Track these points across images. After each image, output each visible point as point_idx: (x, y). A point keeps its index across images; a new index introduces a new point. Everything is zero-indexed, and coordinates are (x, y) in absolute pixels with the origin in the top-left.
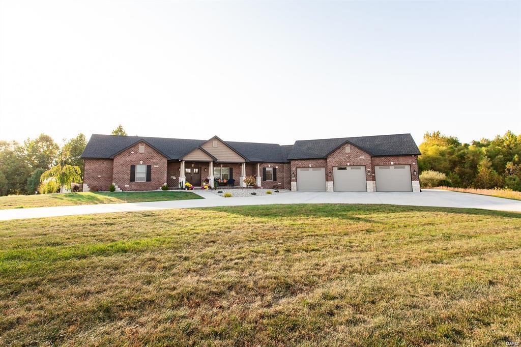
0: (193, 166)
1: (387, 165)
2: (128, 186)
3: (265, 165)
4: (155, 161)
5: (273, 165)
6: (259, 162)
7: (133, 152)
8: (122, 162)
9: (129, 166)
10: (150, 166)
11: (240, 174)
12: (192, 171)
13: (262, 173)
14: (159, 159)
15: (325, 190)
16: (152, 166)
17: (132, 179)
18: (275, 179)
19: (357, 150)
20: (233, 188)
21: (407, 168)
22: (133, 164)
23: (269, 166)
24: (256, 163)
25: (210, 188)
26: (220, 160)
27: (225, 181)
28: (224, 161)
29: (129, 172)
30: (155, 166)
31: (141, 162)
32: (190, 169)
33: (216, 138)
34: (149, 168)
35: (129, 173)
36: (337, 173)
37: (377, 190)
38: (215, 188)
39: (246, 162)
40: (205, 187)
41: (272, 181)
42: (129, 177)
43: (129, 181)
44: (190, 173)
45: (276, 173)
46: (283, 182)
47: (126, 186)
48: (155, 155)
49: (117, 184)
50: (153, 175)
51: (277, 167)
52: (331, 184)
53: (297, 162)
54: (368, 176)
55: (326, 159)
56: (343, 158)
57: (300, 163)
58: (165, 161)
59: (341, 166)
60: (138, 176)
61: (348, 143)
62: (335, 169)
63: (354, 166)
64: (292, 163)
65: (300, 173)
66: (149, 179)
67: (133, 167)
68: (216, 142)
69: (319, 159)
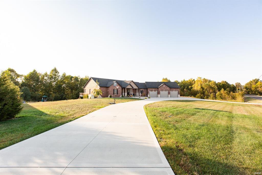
1: (173, 91)
8: (111, 88)
15: (157, 97)
19: (167, 86)
21: (177, 91)
28: (134, 88)
30: (119, 90)
31: (116, 88)
36: (161, 92)
37: (170, 97)
42: (113, 93)
51: (143, 90)
52: (159, 95)
53: (149, 89)
54: (169, 93)
55: (158, 88)
56: (163, 88)
57: (150, 89)
58: (121, 88)
59: (162, 90)
60: (115, 92)
61: (164, 84)
62: (161, 91)
63: (166, 90)
64: (148, 89)
65: (150, 92)
66: (117, 94)
67: (114, 90)
68: (132, 82)
69: (156, 88)
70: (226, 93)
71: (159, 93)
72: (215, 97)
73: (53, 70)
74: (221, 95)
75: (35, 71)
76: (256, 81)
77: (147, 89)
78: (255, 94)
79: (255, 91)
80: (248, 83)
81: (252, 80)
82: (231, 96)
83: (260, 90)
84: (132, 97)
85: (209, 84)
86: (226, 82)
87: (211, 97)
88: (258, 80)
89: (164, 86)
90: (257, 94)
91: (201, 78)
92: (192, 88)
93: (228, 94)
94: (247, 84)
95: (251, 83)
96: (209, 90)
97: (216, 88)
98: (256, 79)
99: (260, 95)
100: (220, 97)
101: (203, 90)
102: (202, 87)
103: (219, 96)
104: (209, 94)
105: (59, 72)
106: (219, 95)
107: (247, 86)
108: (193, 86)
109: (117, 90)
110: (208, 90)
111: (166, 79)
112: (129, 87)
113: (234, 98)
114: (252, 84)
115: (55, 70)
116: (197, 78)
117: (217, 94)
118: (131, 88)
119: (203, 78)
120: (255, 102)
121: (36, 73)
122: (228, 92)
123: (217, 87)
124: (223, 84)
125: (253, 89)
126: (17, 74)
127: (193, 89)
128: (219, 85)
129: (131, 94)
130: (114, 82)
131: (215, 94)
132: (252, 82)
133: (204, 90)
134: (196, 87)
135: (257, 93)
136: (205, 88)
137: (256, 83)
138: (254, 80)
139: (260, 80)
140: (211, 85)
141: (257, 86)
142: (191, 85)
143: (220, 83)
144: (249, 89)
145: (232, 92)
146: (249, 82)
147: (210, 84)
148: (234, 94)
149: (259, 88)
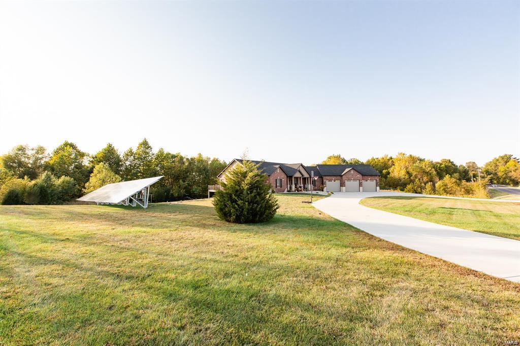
1: (367, 180)
4: (283, 177)
15: (340, 191)
19: (356, 172)
21: (375, 181)
33: (302, 165)
36: (347, 183)
37: (363, 191)
42: (275, 185)
52: (344, 188)
53: (326, 177)
54: (360, 185)
55: (342, 176)
56: (350, 176)
57: (328, 178)
58: (286, 176)
59: (349, 180)
60: (278, 185)
61: (353, 169)
62: (346, 181)
63: (354, 180)
64: (324, 178)
65: (328, 183)
66: (281, 187)
67: (276, 180)
68: (301, 167)
69: (337, 176)
70: (454, 182)
71: (342, 184)
72: (434, 190)
73: (141, 145)
74: (445, 186)
75: (110, 146)
76: (507, 159)
77: (322, 178)
78: (504, 183)
79: (505, 178)
80: (490, 162)
81: (497, 158)
82: (464, 188)
83: (515, 176)
84: (303, 192)
85: (421, 166)
86: (450, 160)
87: (427, 190)
88: (511, 156)
89: (352, 172)
90: (508, 184)
91: (404, 154)
92: (389, 173)
93: (459, 185)
94: (487, 165)
95: (496, 163)
96: (422, 177)
97: (435, 172)
98: (506, 155)
99: (514, 186)
100: (444, 189)
101: (410, 178)
102: (408, 172)
103: (442, 188)
104: (423, 184)
105: (152, 147)
106: (443, 186)
107: (489, 167)
108: (391, 170)
109: (281, 180)
110: (419, 177)
111: (338, 157)
112: (298, 175)
113: (468, 192)
114: (498, 164)
115: (145, 144)
116: (397, 154)
117: (437, 185)
118: (301, 176)
119: (408, 155)
120: (507, 198)
121: (113, 149)
122: (458, 181)
123: (436, 170)
124: (446, 166)
125: (500, 174)
126: (79, 152)
127: (392, 175)
128: (439, 167)
129: (301, 187)
130: (277, 166)
131: (434, 185)
132: (498, 160)
133: (412, 178)
134: (397, 172)
135: (508, 181)
136: (414, 173)
137: (506, 162)
138: (502, 158)
139: (513, 157)
140: (424, 167)
141: (508, 168)
142: (387, 168)
143: (441, 164)
144: (494, 174)
145: (465, 181)
146: (492, 161)
147: (423, 165)
148: (468, 184)
149: (513, 172)
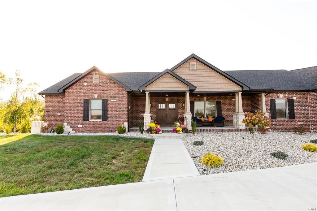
0: (167, 99)
2: (81, 126)
3: (274, 96)
4: (112, 93)
5: (287, 94)
6: (264, 91)
7: (85, 84)
8: (73, 96)
9: (82, 101)
10: (107, 100)
11: (233, 109)
12: (167, 106)
13: (269, 108)
14: (117, 91)
16: (109, 101)
17: (86, 117)
18: (292, 116)
20: (223, 131)
22: (86, 98)
23: (281, 96)
24: (259, 92)
25: (185, 130)
26: (199, 89)
27: (211, 119)
28: (208, 90)
29: (82, 108)
30: (112, 100)
31: (96, 96)
32: (164, 105)
33: (194, 57)
34: (105, 103)
35: (82, 111)
38: (193, 131)
39: (243, 91)
40: (179, 129)
41: (287, 119)
42: (81, 115)
43: (82, 120)
44: (164, 109)
45: (293, 106)
46: (307, 121)
47: (79, 126)
48: (112, 86)
49: (69, 123)
50: (109, 112)
51: (295, 98)
